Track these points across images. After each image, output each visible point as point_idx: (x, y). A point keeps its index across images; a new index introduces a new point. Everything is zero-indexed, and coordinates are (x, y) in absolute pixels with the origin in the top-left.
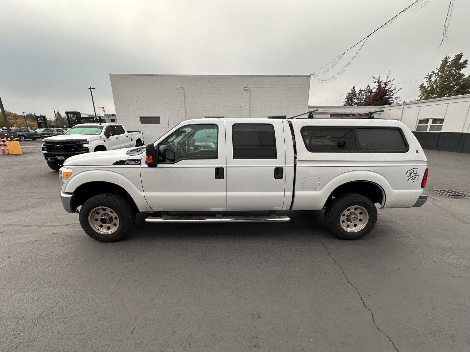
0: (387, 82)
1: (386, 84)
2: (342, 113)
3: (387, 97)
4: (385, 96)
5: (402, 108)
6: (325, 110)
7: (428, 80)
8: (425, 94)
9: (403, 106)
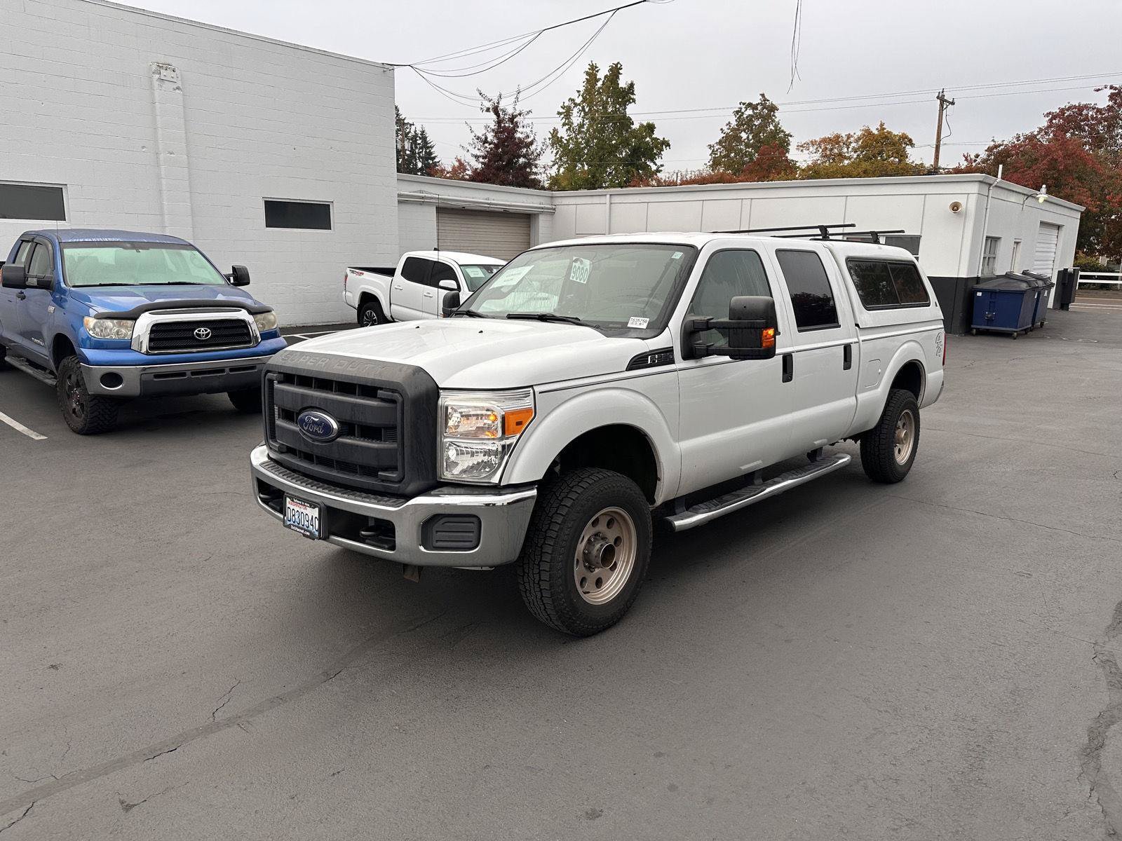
0: (516, 116)
1: (512, 119)
2: (467, 206)
3: (522, 160)
4: (519, 157)
5: (608, 203)
6: (421, 192)
7: (564, 119)
8: (564, 159)
9: (608, 196)
